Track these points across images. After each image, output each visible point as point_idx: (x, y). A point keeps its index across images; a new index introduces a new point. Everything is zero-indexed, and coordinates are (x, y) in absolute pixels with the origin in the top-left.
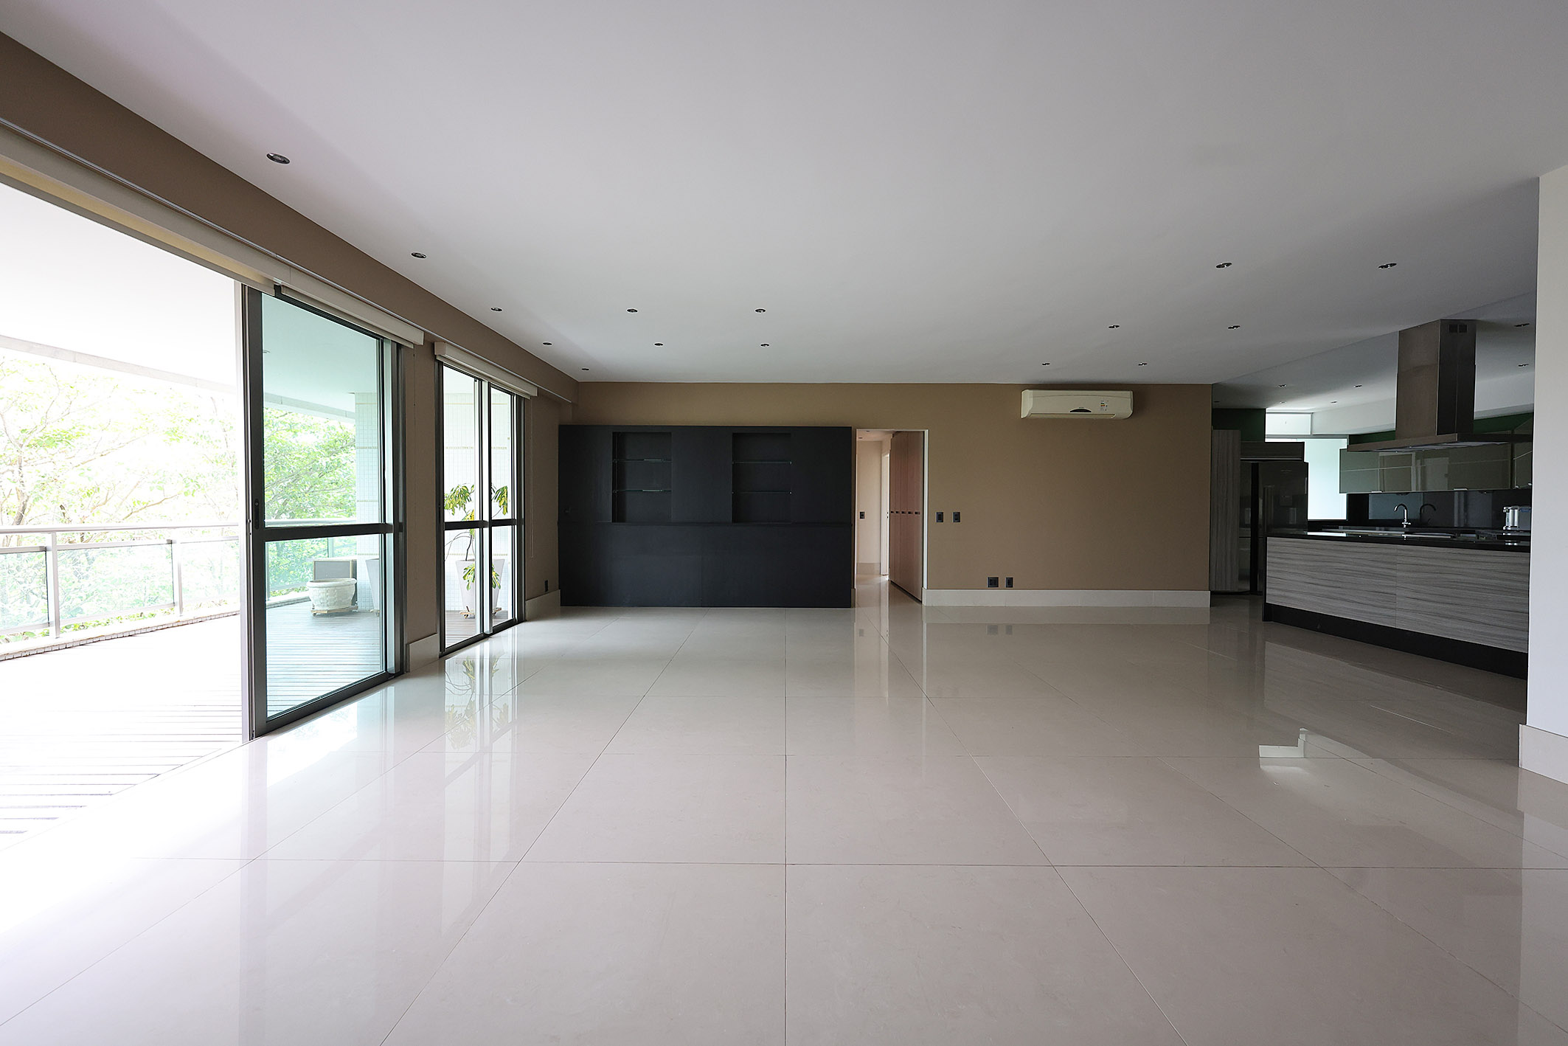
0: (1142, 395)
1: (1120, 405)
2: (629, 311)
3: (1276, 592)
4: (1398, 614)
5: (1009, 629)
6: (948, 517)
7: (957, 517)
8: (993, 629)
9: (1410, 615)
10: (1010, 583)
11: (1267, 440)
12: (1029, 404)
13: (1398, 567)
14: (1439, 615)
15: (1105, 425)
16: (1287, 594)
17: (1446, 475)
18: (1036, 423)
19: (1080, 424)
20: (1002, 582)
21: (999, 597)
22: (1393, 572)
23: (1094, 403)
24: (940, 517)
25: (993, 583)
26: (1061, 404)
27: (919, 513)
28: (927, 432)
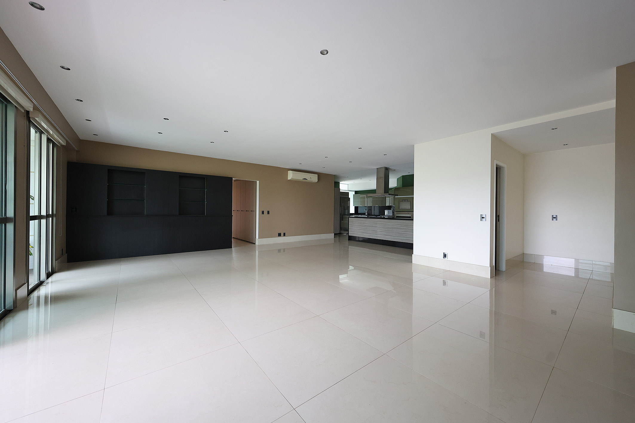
0: (320, 176)
1: (314, 178)
2: (164, 119)
3: (351, 232)
4: (378, 235)
5: (284, 250)
6: (266, 213)
7: (268, 213)
8: (279, 251)
9: (380, 236)
10: (284, 235)
11: (341, 191)
12: (291, 175)
13: (377, 224)
14: (385, 235)
15: (311, 184)
16: (354, 233)
17: (372, 202)
18: (292, 182)
19: (304, 183)
20: (282, 234)
21: (282, 240)
22: (377, 225)
23: (308, 176)
24: (263, 213)
25: (280, 235)
26: (300, 176)
27: (254, 211)
28: (258, 182)
